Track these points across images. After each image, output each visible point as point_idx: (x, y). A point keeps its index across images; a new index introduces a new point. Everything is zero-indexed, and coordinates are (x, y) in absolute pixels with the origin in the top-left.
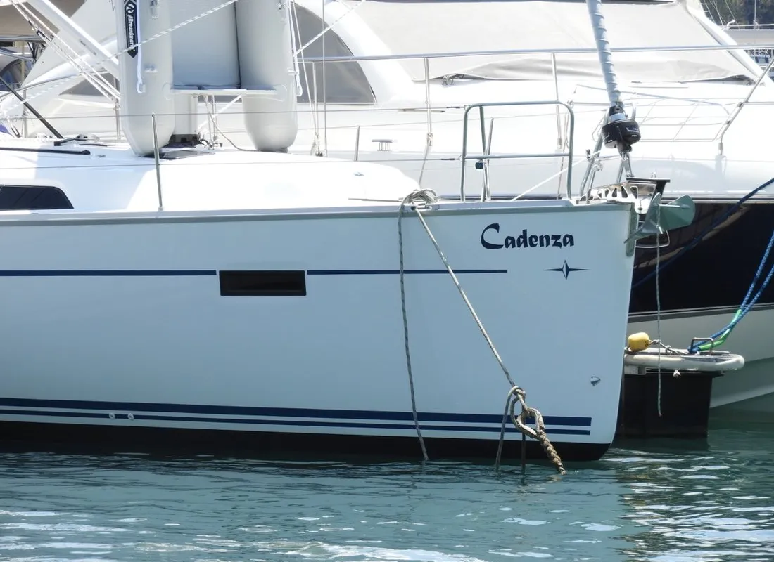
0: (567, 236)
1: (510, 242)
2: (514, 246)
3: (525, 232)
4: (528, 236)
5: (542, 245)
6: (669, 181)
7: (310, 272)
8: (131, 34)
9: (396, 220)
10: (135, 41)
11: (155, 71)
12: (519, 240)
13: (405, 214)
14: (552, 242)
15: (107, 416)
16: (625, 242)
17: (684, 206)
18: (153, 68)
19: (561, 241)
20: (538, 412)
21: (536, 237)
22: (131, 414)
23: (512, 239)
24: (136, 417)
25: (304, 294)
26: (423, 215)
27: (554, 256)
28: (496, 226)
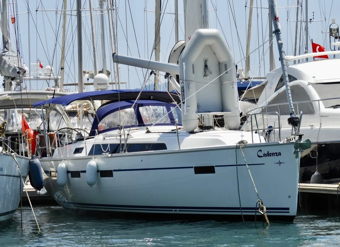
0: (279, 153)
1: (265, 155)
2: (266, 156)
3: (268, 152)
4: (269, 153)
5: (273, 156)
6: (303, 135)
7: (216, 166)
8: (183, 97)
9: (235, 150)
10: (184, 99)
11: (190, 108)
12: (267, 155)
13: (237, 148)
14: (275, 155)
15: (172, 211)
16: (294, 154)
17: (308, 142)
18: (189, 107)
19: (278, 154)
20: (265, 207)
21: (271, 153)
22: (178, 210)
23: (265, 154)
24: (179, 211)
25: (215, 173)
26: (242, 148)
27: (276, 159)
28: (261, 151)
